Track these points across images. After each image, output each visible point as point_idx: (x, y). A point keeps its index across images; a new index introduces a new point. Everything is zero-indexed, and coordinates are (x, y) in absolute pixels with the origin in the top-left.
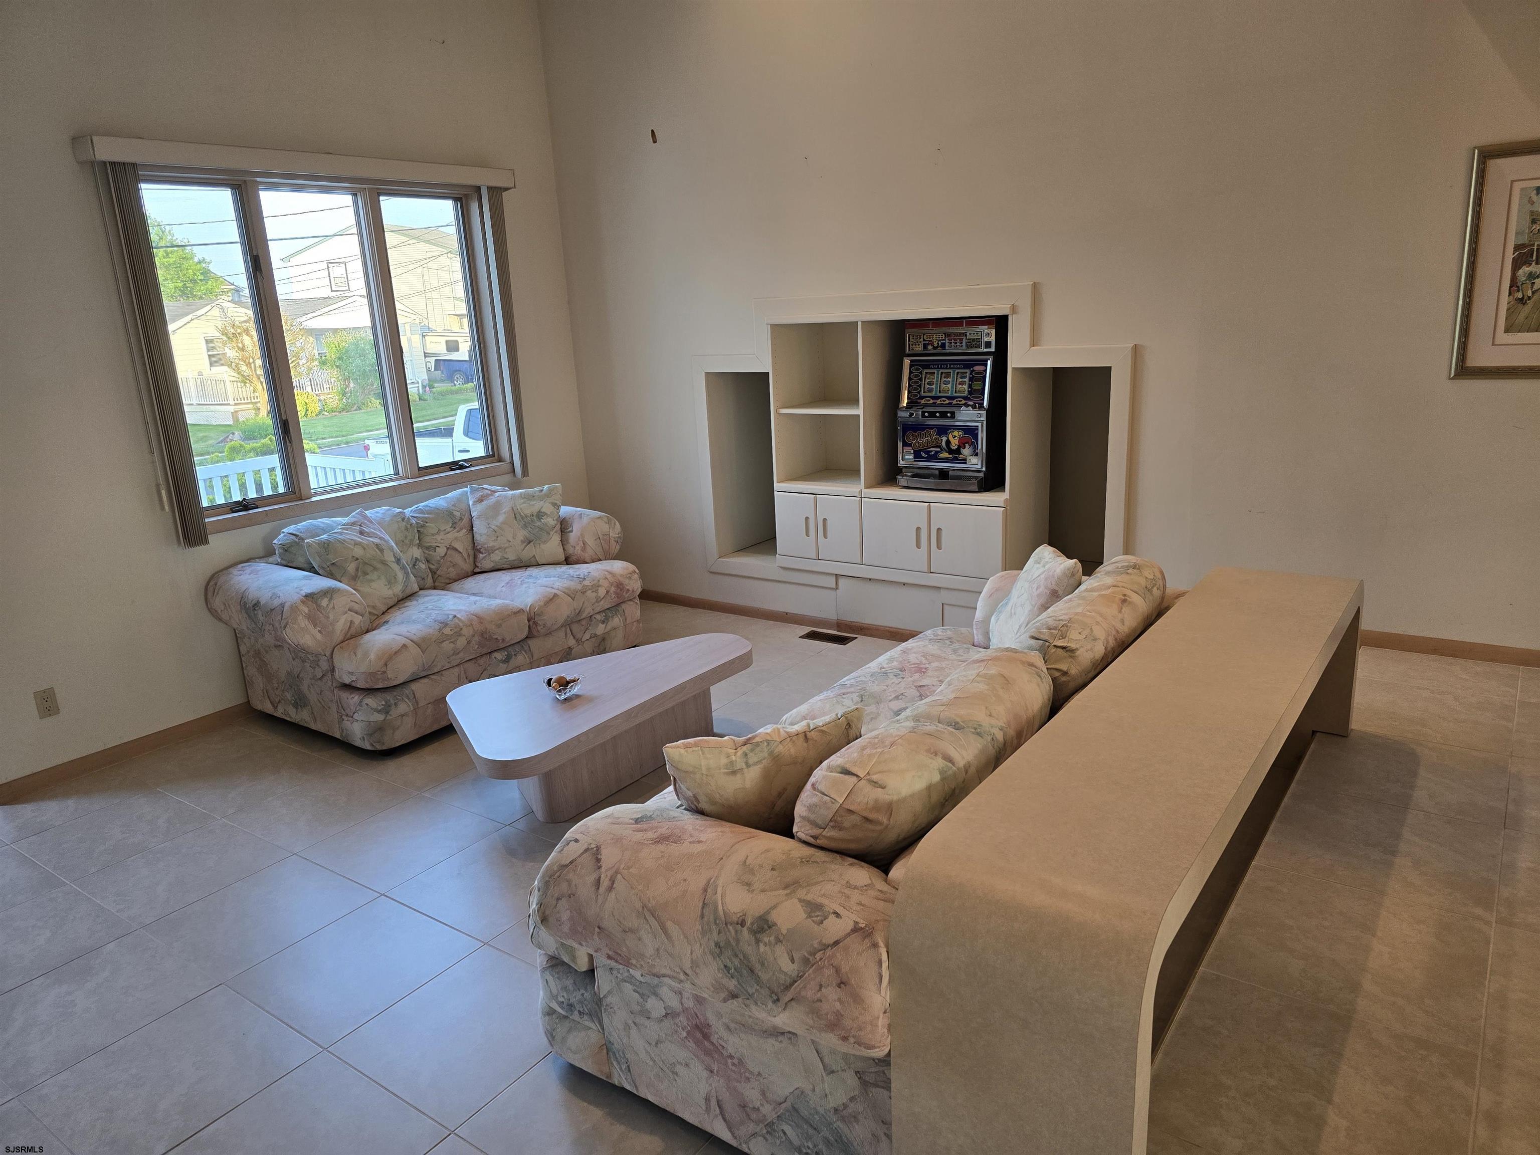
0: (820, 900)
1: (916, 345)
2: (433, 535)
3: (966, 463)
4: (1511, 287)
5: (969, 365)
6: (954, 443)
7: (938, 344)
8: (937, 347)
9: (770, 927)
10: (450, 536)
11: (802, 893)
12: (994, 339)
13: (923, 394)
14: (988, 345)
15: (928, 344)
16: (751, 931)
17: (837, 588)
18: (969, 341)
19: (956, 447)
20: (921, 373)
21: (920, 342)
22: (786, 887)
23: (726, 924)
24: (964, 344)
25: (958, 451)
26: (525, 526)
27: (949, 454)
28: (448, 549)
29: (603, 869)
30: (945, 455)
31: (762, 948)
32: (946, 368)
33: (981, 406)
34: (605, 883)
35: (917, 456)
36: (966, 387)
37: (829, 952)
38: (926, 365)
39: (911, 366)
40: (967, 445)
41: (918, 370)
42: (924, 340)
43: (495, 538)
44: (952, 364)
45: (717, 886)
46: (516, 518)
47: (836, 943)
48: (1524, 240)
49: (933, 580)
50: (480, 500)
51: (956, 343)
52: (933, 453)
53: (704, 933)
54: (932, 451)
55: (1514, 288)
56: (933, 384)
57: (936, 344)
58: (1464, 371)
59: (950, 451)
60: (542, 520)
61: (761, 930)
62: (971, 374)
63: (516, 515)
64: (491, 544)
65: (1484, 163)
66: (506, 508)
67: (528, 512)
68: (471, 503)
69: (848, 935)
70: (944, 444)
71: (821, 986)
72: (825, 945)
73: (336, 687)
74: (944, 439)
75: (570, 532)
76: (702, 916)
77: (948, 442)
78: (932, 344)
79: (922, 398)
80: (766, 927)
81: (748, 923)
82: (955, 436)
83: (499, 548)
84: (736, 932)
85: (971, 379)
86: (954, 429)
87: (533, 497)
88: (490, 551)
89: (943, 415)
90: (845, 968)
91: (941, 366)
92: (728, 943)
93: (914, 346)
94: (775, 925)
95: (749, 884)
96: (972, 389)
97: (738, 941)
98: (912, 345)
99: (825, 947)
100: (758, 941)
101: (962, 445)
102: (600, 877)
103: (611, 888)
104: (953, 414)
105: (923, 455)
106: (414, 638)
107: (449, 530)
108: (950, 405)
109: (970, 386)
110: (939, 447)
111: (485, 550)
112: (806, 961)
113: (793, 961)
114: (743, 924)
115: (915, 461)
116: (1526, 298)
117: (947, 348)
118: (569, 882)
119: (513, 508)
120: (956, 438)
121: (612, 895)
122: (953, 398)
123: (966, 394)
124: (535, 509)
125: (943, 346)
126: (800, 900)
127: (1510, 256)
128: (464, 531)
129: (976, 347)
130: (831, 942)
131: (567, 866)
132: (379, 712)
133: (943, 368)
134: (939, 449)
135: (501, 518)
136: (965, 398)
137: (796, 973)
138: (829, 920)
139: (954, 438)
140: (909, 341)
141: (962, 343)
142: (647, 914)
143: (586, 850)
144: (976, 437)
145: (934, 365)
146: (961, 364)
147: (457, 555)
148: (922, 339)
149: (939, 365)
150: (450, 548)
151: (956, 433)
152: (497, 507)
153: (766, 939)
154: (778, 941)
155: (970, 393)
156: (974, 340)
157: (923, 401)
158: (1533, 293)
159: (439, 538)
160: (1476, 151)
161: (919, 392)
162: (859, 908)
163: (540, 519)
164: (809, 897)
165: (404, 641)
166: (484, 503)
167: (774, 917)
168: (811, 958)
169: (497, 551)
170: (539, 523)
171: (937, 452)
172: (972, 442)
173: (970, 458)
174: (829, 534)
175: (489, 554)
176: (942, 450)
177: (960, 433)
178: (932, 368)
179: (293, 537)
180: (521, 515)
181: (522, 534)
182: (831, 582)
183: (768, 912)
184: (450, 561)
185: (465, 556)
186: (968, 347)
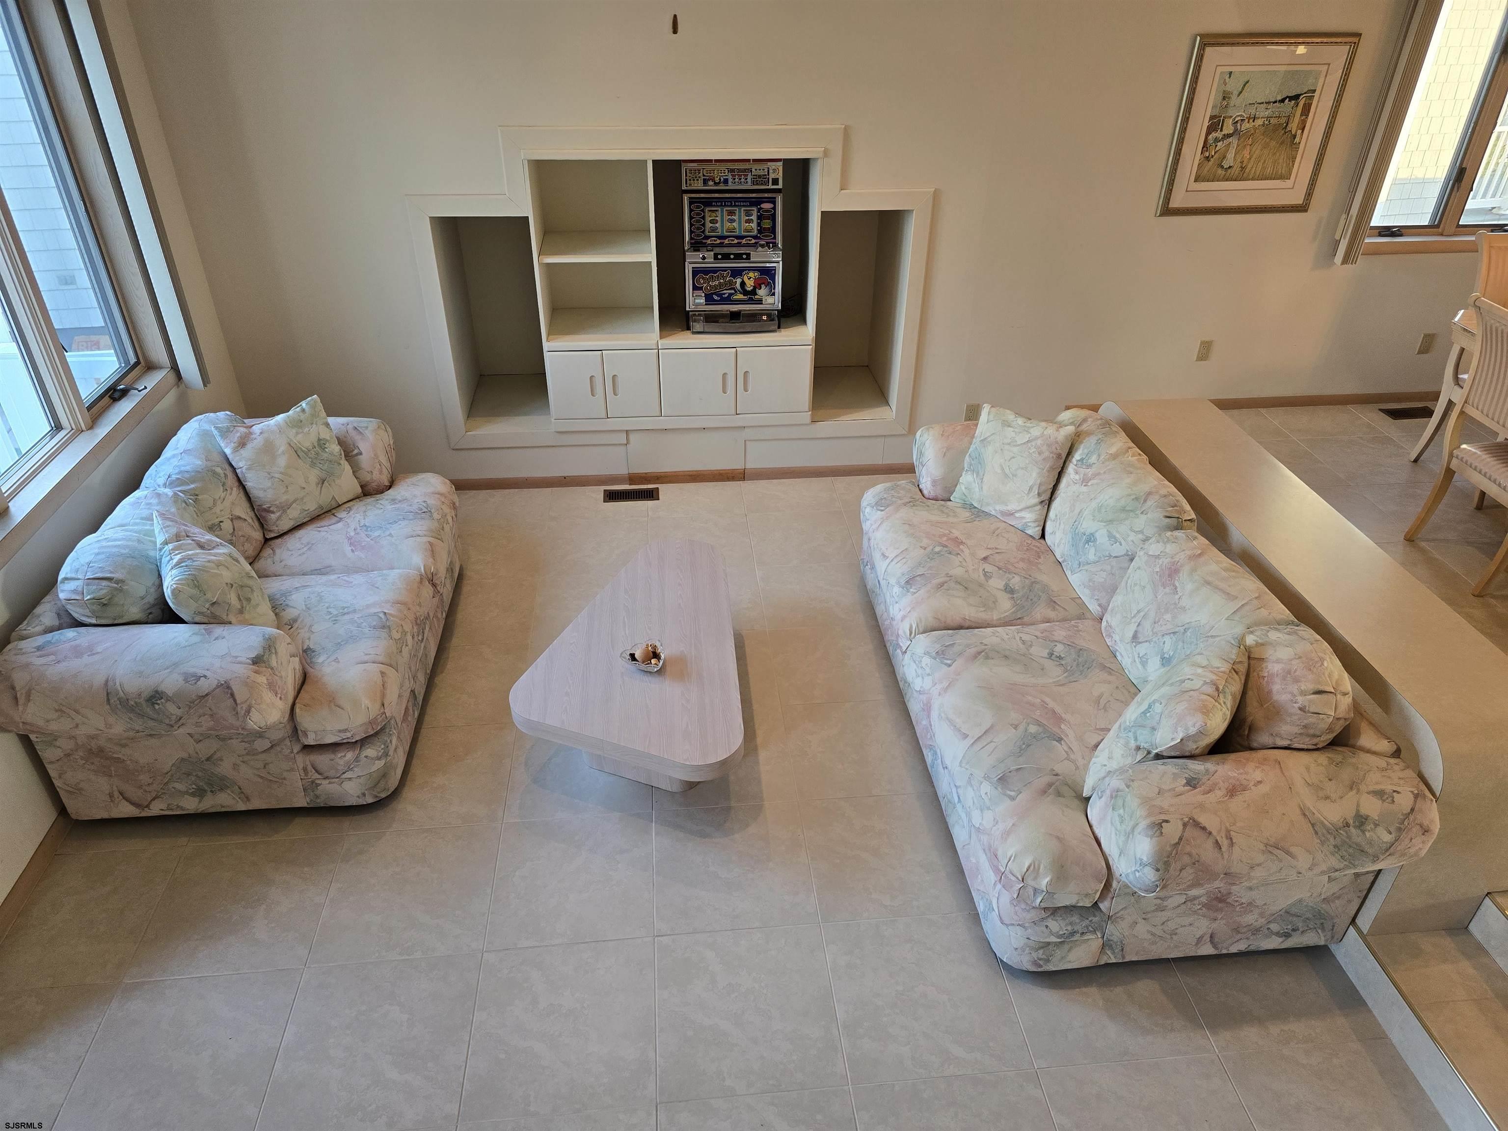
0: (1378, 787)
1: (694, 180)
2: (210, 509)
3: (762, 304)
4: (1203, 148)
5: (756, 203)
6: (750, 285)
7: (720, 179)
8: (719, 183)
9: (1366, 819)
10: (227, 503)
11: (1363, 787)
12: (782, 176)
13: (707, 234)
14: (775, 181)
15: (709, 180)
16: (1355, 827)
17: (628, 443)
18: (755, 177)
19: (752, 288)
20: (703, 211)
21: (699, 177)
22: (1351, 788)
23: (1337, 831)
24: (749, 180)
25: (753, 292)
26: (313, 465)
27: (744, 296)
28: (232, 520)
29: (1214, 833)
30: (740, 296)
31: (1368, 834)
32: (731, 206)
33: (775, 245)
34: (1224, 843)
35: (709, 299)
36: (754, 225)
37: (1412, 817)
38: (708, 203)
39: (691, 203)
40: (763, 286)
41: (698, 207)
42: (704, 175)
43: (285, 489)
44: (737, 202)
45: (1309, 808)
46: (298, 456)
47: (1412, 810)
48: (1216, 112)
49: (739, 421)
50: (242, 444)
51: (740, 179)
52: (726, 296)
53: (1323, 843)
54: (724, 294)
55: (1205, 149)
56: (717, 223)
57: (717, 180)
58: (1167, 211)
59: (745, 293)
60: (327, 450)
61: (1362, 824)
62: (758, 212)
63: (297, 451)
64: (284, 498)
65: (1204, 50)
66: (281, 446)
67: (307, 444)
68: (228, 451)
69: (1415, 801)
70: (738, 285)
71: (1411, 839)
72: (1406, 814)
73: (298, 753)
74: (739, 281)
75: (357, 455)
76: (1316, 833)
77: (743, 284)
78: (713, 180)
79: (707, 238)
80: (1363, 820)
81: (1351, 822)
82: (750, 278)
83: (295, 501)
84: (1346, 833)
85: (760, 218)
86: (749, 270)
87: (301, 421)
88: (284, 508)
89: (738, 257)
90: (1426, 823)
91: (725, 204)
92: (1344, 842)
93: (692, 182)
94: (1368, 816)
95: (1327, 798)
96: (761, 227)
97: (1349, 837)
98: (690, 180)
99: (1407, 816)
100: (1363, 832)
101: (758, 286)
102: (1217, 841)
103: (1232, 844)
104: (748, 255)
105: (716, 297)
106: (381, 659)
107: (223, 495)
108: (739, 245)
109: (759, 225)
110: (733, 289)
111: (277, 507)
112: (1399, 830)
113: (1390, 833)
114: (1347, 825)
115: (706, 304)
116: (1210, 156)
117: (730, 183)
118: (1190, 854)
119: (290, 445)
120: (752, 279)
121: (1236, 849)
122: (742, 237)
123: (755, 233)
124: (313, 438)
125: (726, 181)
126: (1368, 793)
127: (1206, 124)
128: (235, 489)
129: (762, 184)
130: (1409, 811)
131: (1178, 843)
132: (379, 758)
133: (728, 206)
134: (733, 291)
135: (282, 462)
136: (755, 237)
137: (1394, 839)
138: (1395, 797)
139: (749, 279)
140: (686, 176)
141: (746, 179)
142: (1271, 849)
143: (1185, 825)
144: (773, 278)
145: (716, 202)
146: (748, 201)
147: (244, 525)
148: (701, 174)
149: (723, 202)
150: (234, 519)
151: (751, 274)
152: (268, 448)
153: (1368, 828)
154: (1376, 825)
155: (759, 231)
156: (760, 176)
157: (709, 242)
158: (1215, 153)
159: (217, 510)
160: (1198, 38)
161: (703, 232)
162: (1402, 782)
163: (323, 449)
164: (1371, 788)
165: (375, 668)
166: (249, 446)
167: (1364, 811)
168: (1402, 826)
169: (294, 505)
170: (326, 455)
171: (731, 294)
172: (769, 282)
173: (766, 298)
174: (620, 390)
175: (284, 511)
176: (736, 292)
177: (756, 274)
178: (714, 206)
179: (104, 583)
180: (303, 451)
181: (314, 475)
182: (622, 439)
183: (1358, 811)
184: (242, 536)
185: (250, 521)
186: (753, 183)
